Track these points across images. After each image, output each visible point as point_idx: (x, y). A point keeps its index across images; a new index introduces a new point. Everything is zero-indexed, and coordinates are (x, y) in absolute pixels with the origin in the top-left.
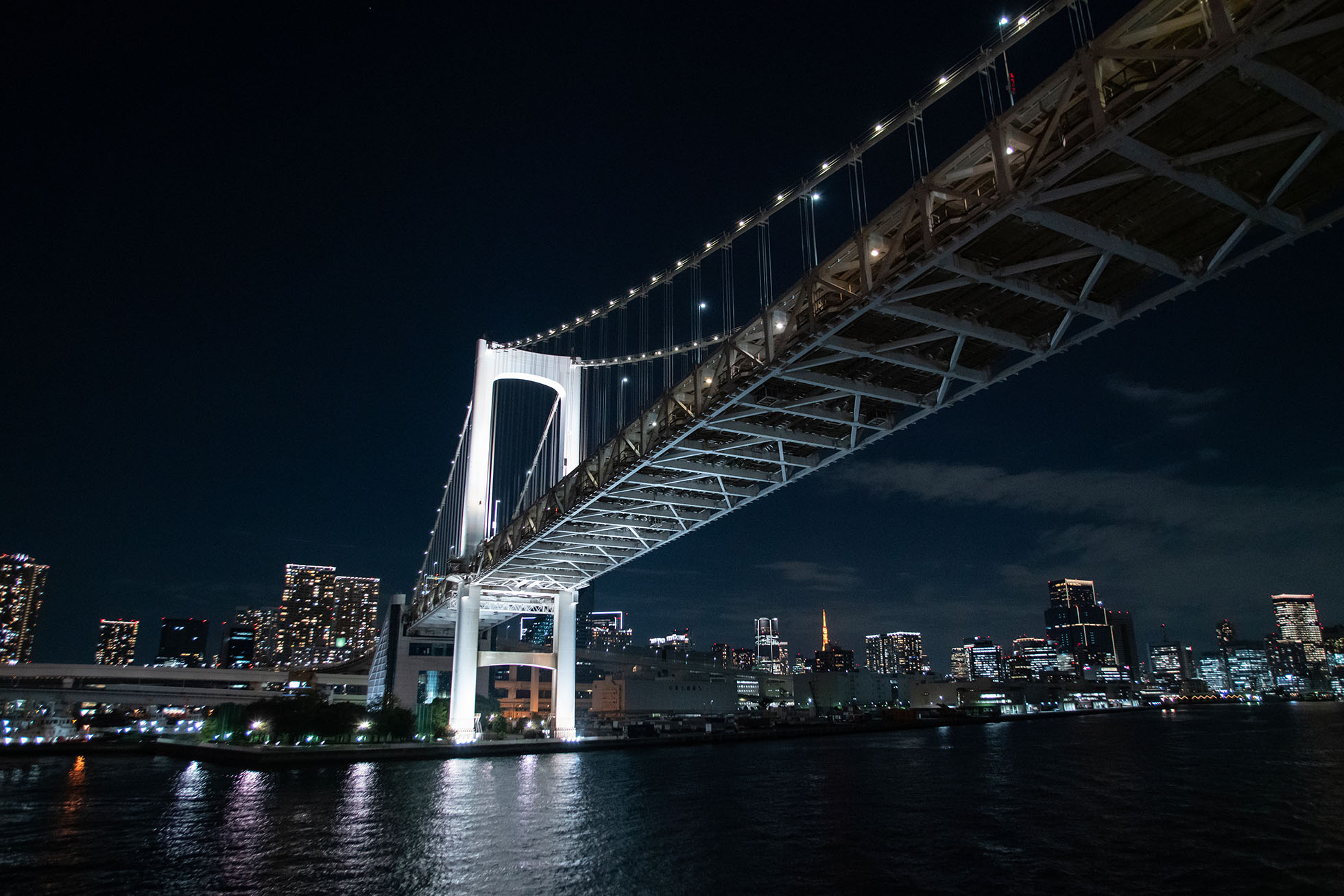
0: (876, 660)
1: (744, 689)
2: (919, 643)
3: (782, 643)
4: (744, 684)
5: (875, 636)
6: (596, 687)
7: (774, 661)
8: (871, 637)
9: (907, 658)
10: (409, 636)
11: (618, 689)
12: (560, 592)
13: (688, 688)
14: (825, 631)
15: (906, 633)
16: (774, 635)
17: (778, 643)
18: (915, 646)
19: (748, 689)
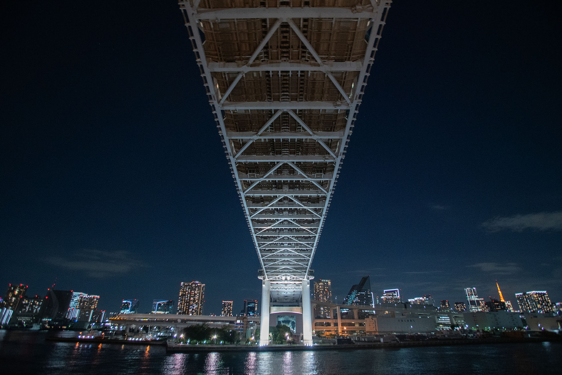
0: (524, 305)
1: (444, 320)
2: (547, 297)
3: (480, 299)
4: (444, 318)
5: (520, 294)
6: (366, 321)
7: (478, 307)
8: (518, 294)
9: (542, 304)
10: (273, 302)
11: (374, 322)
12: (302, 281)
13: (408, 321)
14: (500, 292)
15: (537, 292)
16: (475, 295)
17: (478, 299)
18: (545, 298)
19: (446, 320)
